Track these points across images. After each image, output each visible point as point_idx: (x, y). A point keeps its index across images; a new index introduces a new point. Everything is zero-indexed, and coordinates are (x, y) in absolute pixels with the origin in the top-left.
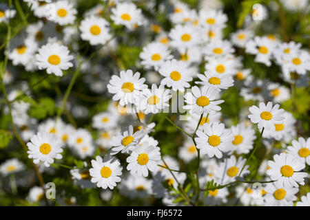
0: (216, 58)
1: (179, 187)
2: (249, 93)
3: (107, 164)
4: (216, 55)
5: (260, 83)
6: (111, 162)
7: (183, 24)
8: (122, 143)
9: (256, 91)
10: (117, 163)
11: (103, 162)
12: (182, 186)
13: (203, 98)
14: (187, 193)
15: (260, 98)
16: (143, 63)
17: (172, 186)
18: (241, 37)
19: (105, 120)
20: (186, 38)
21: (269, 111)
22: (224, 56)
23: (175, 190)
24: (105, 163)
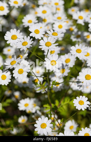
0: (58, 22)
1: (40, 83)
2: (74, 38)
3: (5, 73)
4: (59, 20)
5: (80, 33)
6: (6, 73)
7: (43, 6)
8: (11, 64)
9: (78, 37)
10: (9, 73)
11: (2, 72)
12: (42, 83)
13: (48, 42)
14: (44, 86)
15: (79, 40)
16: (24, 24)
17: (37, 83)
18: (73, 11)
19: (9, 50)
20: (44, 12)
21: (80, 49)
22: (62, 21)
23: (38, 84)
24: (3, 73)
